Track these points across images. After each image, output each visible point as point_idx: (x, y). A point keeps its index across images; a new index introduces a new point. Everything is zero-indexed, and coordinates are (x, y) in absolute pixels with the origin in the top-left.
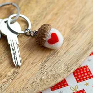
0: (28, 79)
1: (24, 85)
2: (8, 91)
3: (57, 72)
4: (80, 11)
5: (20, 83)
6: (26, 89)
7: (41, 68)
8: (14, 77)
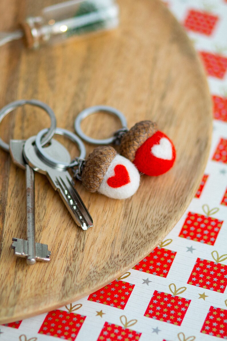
0: (111, 240)
1: (108, 253)
2: (85, 271)
3: (160, 214)
5: (101, 252)
6: (116, 259)
7: (125, 215)
8: (84, 245)
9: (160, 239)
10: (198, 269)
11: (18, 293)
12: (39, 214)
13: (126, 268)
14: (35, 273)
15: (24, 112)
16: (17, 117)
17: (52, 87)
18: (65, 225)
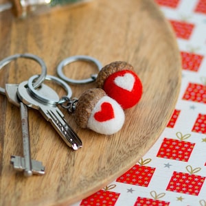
0: (98, 157)
1: (96, 166)
2: (76, 180)
3: (139, 135)
4: (126, 40)
5: (89, 166)
9: (140, 153)
10: (175, 179)
11: (19, 198)
12: (34, 140)
13: (112, 176)
14: (32, 183)
15: (16, 66)
16: (11, 70)
17: (40, 47)
18: (57, 147)
